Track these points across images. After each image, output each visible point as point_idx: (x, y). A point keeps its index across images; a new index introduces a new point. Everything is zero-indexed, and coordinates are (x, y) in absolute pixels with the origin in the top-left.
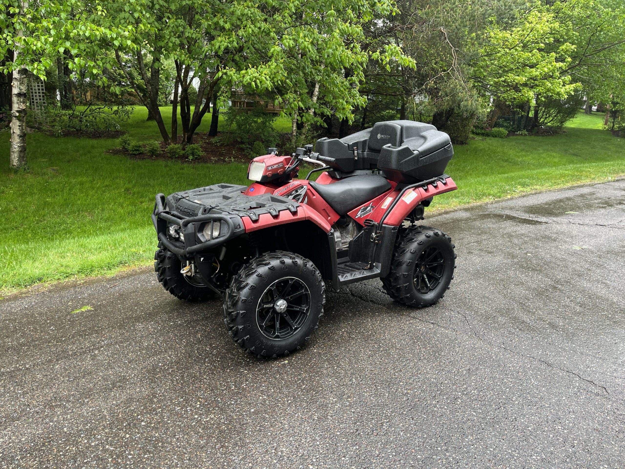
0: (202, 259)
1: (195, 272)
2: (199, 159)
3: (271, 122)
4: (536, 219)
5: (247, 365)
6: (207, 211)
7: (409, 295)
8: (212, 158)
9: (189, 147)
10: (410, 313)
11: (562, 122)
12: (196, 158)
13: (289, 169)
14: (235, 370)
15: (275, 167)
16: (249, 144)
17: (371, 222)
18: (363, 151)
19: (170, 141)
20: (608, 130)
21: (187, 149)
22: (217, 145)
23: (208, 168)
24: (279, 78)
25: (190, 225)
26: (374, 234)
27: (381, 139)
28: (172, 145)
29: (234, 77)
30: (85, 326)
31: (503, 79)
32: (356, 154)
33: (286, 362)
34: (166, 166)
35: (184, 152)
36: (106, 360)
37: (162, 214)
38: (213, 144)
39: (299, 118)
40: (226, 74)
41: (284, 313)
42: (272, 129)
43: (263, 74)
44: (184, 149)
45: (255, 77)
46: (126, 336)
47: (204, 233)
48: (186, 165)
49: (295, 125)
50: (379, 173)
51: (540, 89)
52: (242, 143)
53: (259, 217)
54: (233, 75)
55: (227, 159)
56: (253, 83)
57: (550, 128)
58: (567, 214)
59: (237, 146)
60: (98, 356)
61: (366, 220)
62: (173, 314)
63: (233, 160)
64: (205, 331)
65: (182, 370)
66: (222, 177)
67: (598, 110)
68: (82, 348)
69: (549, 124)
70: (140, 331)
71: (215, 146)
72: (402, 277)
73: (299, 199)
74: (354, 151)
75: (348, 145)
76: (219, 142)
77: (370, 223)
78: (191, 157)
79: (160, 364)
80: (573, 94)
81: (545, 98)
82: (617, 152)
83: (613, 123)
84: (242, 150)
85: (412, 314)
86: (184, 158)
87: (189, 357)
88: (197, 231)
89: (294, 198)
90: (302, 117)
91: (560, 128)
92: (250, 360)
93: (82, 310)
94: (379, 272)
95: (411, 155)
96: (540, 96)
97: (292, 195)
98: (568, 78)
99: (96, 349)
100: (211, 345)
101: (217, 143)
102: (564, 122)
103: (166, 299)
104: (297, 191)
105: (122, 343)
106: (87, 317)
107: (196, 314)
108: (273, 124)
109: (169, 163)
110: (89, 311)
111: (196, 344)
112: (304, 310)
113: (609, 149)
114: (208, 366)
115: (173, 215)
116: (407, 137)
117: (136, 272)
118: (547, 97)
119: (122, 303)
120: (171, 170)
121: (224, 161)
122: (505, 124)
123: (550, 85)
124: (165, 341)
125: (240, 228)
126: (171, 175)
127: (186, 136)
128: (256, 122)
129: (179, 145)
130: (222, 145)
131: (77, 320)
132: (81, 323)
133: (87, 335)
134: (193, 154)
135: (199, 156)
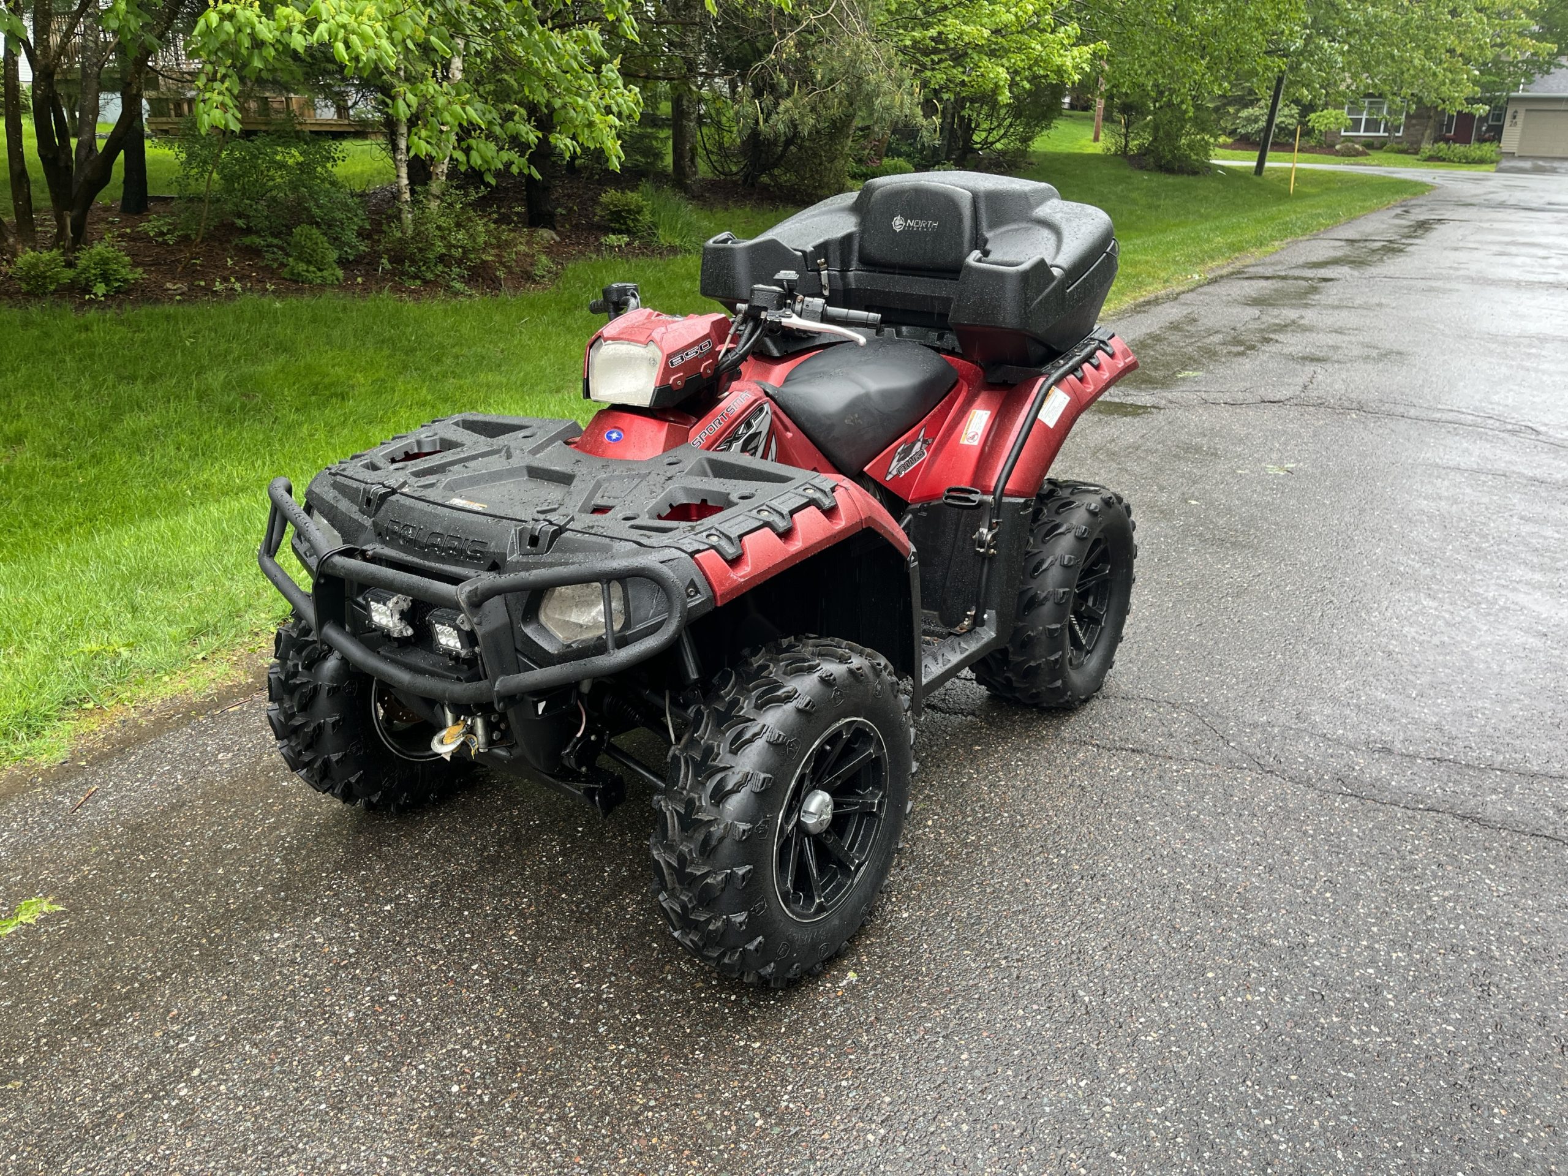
0: (541, 706)
1: (490, 743)
2: (127, 292)
3: (329, 165)
4: (1129, 400)
5: (743, 1018)
6: (543, 542)
7: (1060, 682)
8: (169, 285)
9: (84, 258)
10: (1058, 729)
11: (1026, 140)
12: (118, 291)
13: (731, 357)
14: (720, 1046)
15: (692, 354)
16: (273, 235)
17: (972, 497)
18: (844, 270)
19: (11, 240)
20: (1116, 154)
21: (82, 263)
22: (165, 243)
23: (168, 317)
24: (408, 32)
25: (495, 604)
26: (985, 531)
27: (907, 232)
28: (26, 256)
29: (258, 27)
30: (72, 984)
31: (933, 32)
32: (825, 280)
33: (852, 976)
34: (27, 324)
35: (70, 273)
36: (239, 1117)
37: (338, 559)
38: (149, 240)
39: (460, 155)
40: (231, 17)
41: (827, 831)
42: (333, 183)
43: (365, 19)
44: (70, 265)
45: (344, 26)
46: (252, 998)
47: (542, 618)
48: (92, 314)
49: (404, 171)
50: (899, 333)
51: (1017, 60)
52: (248, 231)
53: (742, 547)
54: (256, 20)
55: (218, 286)
56: (340, 46)
57: (1003, 153)
58: (1183, 379)
59: (236, 241)
60: (204, 1108)
61: (949, 491)
62: (370, 869)
63: (238, 286)
64: (522, 915)
65: (543, 1091)
66: (223, 346)
67: (1072, 106)
68: (117, 1087)
69: (998, 146)
70: (293, 962)
71: (159, 244)
72: (1044, 637)
73: (756, 448)
74: (819, 271)
75: (804, 252)
76: (169, 232)
77: (968, 500)
78: (100, 289)
79: (455, 1089)
80: (1088, 70)
81: (1029, 82)
82: (1150, 207)
83: (1126, 136)
84: (254, 252)
85: (1066, 732)
86: (77, 290)
87: (536, 1030)
88: (518, 615)
89: (744, 449)
90: (467, 151)
91: (1023, 153)
92: (740, 997)
93: (22, 918)
94: (993, 635)
95: (1049, 283)
96: (1018, 78)
97: (737, 439)
98: (1073, 29)
99: (179, 1076)
100: (576, 964)
101: (162, 234)
102: (1030, 139)
103: (309, 815)
104: (749, 426)
105: (258, 1030)
106: (56, 947)
107: (448, 855)
108: (335, 170)
109: (34, 311)
110: (47, 919)
111: (525, 974)
112: (873, 804)
113: (1135, 202)
114: (621, 1055)
115: (376, 559)
116: (993, 226)
117: (137, 726)
118: (1034, 79)
119: (158, 862)
120: (47, 335)
121: (209, 290)
122: (904, 149)
123: (1039, 47)
124: (408, 987)
125: (697, 592)
126: (54, 353)
127: (68, 221)
128: (282, 166)
129: (55, 252)
130: (185, 240)
131: (27, 968)
132: (49, 976)
133: (103, 1023)
134: (105, 278)
135: (126, 281)
